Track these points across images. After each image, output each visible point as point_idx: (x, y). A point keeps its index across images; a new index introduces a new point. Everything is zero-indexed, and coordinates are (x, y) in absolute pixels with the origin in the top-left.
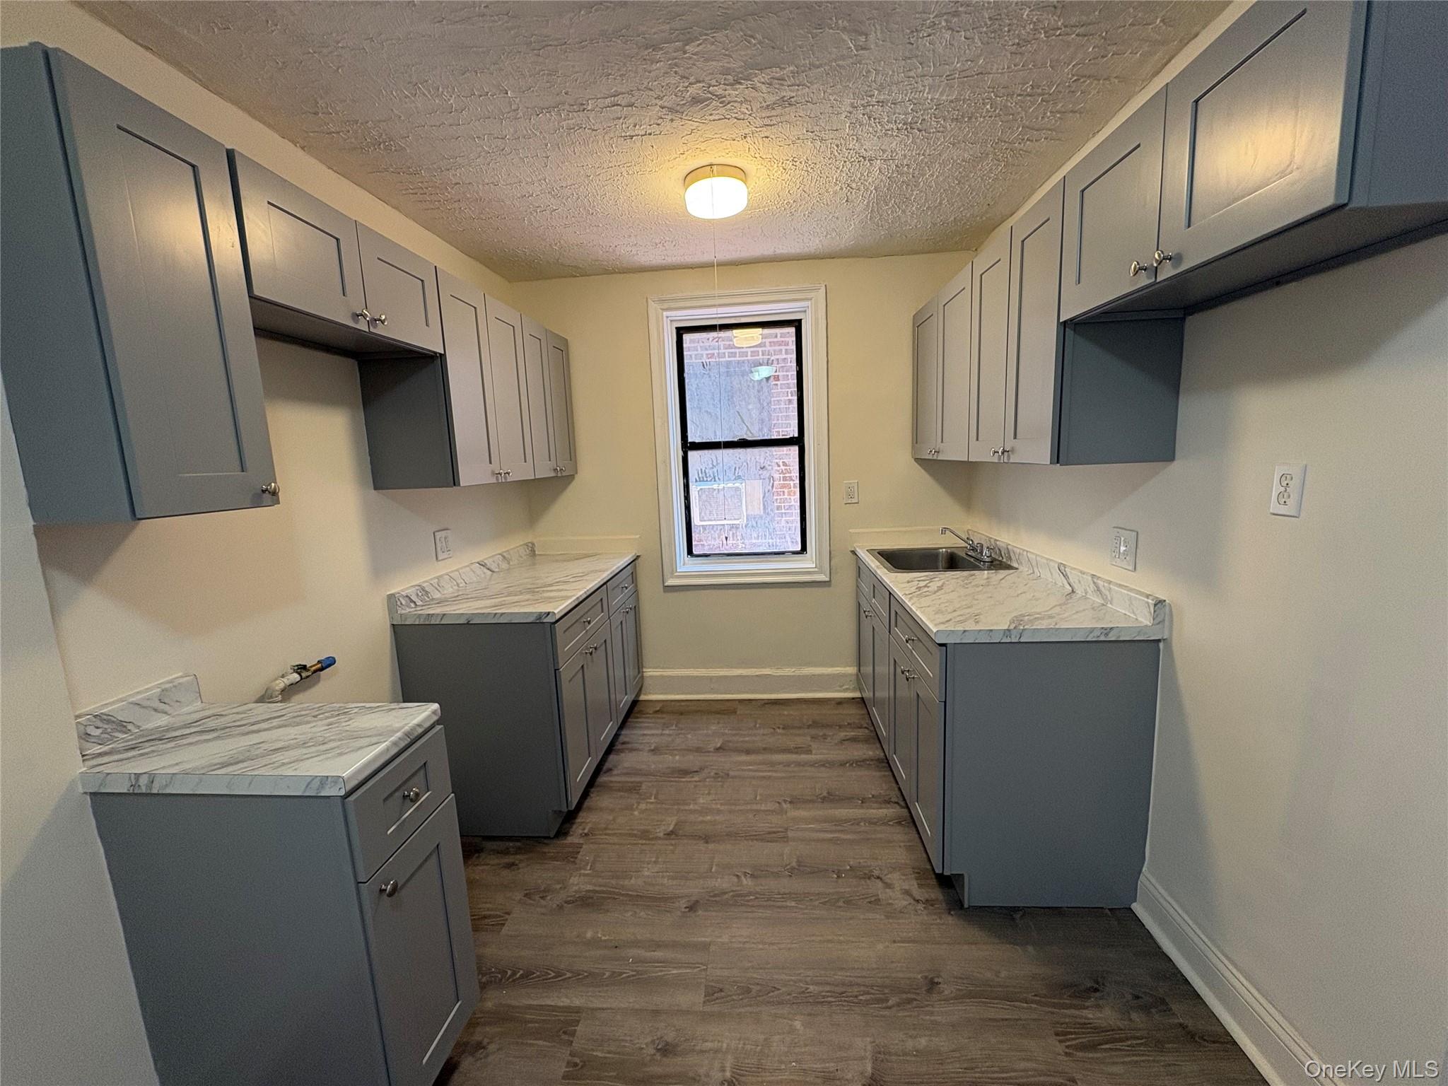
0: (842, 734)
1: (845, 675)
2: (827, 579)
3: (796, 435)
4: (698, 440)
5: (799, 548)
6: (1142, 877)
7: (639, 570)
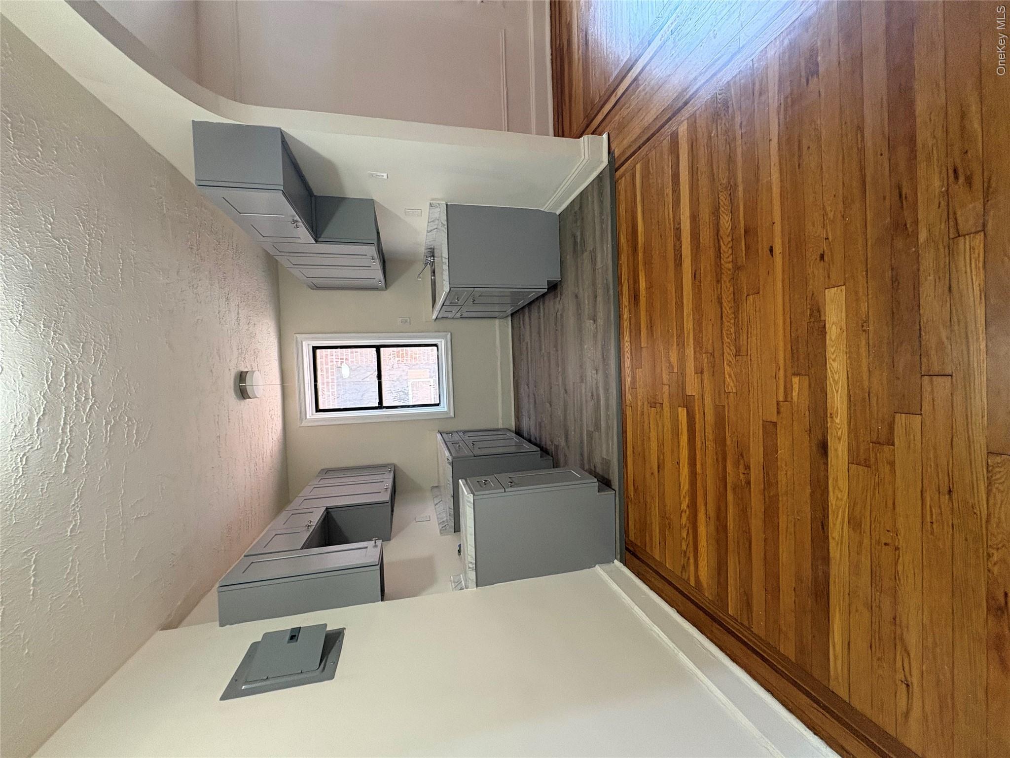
0: (522, 327)
1: (500, 326)
2: (450, 334)
3: (375, 349)
4: (378, 401)
5: (435, 348)
6: (546, 211)
7: (445, 430)
